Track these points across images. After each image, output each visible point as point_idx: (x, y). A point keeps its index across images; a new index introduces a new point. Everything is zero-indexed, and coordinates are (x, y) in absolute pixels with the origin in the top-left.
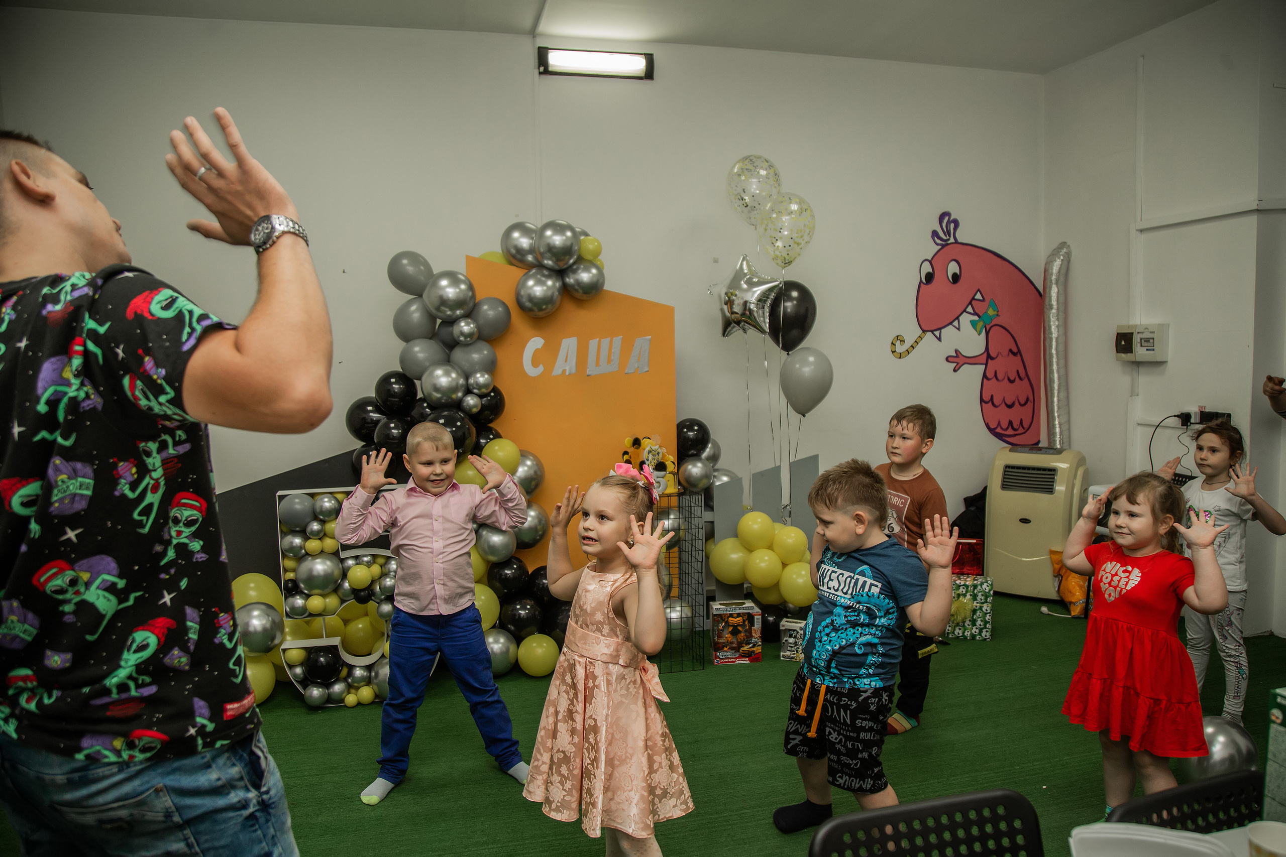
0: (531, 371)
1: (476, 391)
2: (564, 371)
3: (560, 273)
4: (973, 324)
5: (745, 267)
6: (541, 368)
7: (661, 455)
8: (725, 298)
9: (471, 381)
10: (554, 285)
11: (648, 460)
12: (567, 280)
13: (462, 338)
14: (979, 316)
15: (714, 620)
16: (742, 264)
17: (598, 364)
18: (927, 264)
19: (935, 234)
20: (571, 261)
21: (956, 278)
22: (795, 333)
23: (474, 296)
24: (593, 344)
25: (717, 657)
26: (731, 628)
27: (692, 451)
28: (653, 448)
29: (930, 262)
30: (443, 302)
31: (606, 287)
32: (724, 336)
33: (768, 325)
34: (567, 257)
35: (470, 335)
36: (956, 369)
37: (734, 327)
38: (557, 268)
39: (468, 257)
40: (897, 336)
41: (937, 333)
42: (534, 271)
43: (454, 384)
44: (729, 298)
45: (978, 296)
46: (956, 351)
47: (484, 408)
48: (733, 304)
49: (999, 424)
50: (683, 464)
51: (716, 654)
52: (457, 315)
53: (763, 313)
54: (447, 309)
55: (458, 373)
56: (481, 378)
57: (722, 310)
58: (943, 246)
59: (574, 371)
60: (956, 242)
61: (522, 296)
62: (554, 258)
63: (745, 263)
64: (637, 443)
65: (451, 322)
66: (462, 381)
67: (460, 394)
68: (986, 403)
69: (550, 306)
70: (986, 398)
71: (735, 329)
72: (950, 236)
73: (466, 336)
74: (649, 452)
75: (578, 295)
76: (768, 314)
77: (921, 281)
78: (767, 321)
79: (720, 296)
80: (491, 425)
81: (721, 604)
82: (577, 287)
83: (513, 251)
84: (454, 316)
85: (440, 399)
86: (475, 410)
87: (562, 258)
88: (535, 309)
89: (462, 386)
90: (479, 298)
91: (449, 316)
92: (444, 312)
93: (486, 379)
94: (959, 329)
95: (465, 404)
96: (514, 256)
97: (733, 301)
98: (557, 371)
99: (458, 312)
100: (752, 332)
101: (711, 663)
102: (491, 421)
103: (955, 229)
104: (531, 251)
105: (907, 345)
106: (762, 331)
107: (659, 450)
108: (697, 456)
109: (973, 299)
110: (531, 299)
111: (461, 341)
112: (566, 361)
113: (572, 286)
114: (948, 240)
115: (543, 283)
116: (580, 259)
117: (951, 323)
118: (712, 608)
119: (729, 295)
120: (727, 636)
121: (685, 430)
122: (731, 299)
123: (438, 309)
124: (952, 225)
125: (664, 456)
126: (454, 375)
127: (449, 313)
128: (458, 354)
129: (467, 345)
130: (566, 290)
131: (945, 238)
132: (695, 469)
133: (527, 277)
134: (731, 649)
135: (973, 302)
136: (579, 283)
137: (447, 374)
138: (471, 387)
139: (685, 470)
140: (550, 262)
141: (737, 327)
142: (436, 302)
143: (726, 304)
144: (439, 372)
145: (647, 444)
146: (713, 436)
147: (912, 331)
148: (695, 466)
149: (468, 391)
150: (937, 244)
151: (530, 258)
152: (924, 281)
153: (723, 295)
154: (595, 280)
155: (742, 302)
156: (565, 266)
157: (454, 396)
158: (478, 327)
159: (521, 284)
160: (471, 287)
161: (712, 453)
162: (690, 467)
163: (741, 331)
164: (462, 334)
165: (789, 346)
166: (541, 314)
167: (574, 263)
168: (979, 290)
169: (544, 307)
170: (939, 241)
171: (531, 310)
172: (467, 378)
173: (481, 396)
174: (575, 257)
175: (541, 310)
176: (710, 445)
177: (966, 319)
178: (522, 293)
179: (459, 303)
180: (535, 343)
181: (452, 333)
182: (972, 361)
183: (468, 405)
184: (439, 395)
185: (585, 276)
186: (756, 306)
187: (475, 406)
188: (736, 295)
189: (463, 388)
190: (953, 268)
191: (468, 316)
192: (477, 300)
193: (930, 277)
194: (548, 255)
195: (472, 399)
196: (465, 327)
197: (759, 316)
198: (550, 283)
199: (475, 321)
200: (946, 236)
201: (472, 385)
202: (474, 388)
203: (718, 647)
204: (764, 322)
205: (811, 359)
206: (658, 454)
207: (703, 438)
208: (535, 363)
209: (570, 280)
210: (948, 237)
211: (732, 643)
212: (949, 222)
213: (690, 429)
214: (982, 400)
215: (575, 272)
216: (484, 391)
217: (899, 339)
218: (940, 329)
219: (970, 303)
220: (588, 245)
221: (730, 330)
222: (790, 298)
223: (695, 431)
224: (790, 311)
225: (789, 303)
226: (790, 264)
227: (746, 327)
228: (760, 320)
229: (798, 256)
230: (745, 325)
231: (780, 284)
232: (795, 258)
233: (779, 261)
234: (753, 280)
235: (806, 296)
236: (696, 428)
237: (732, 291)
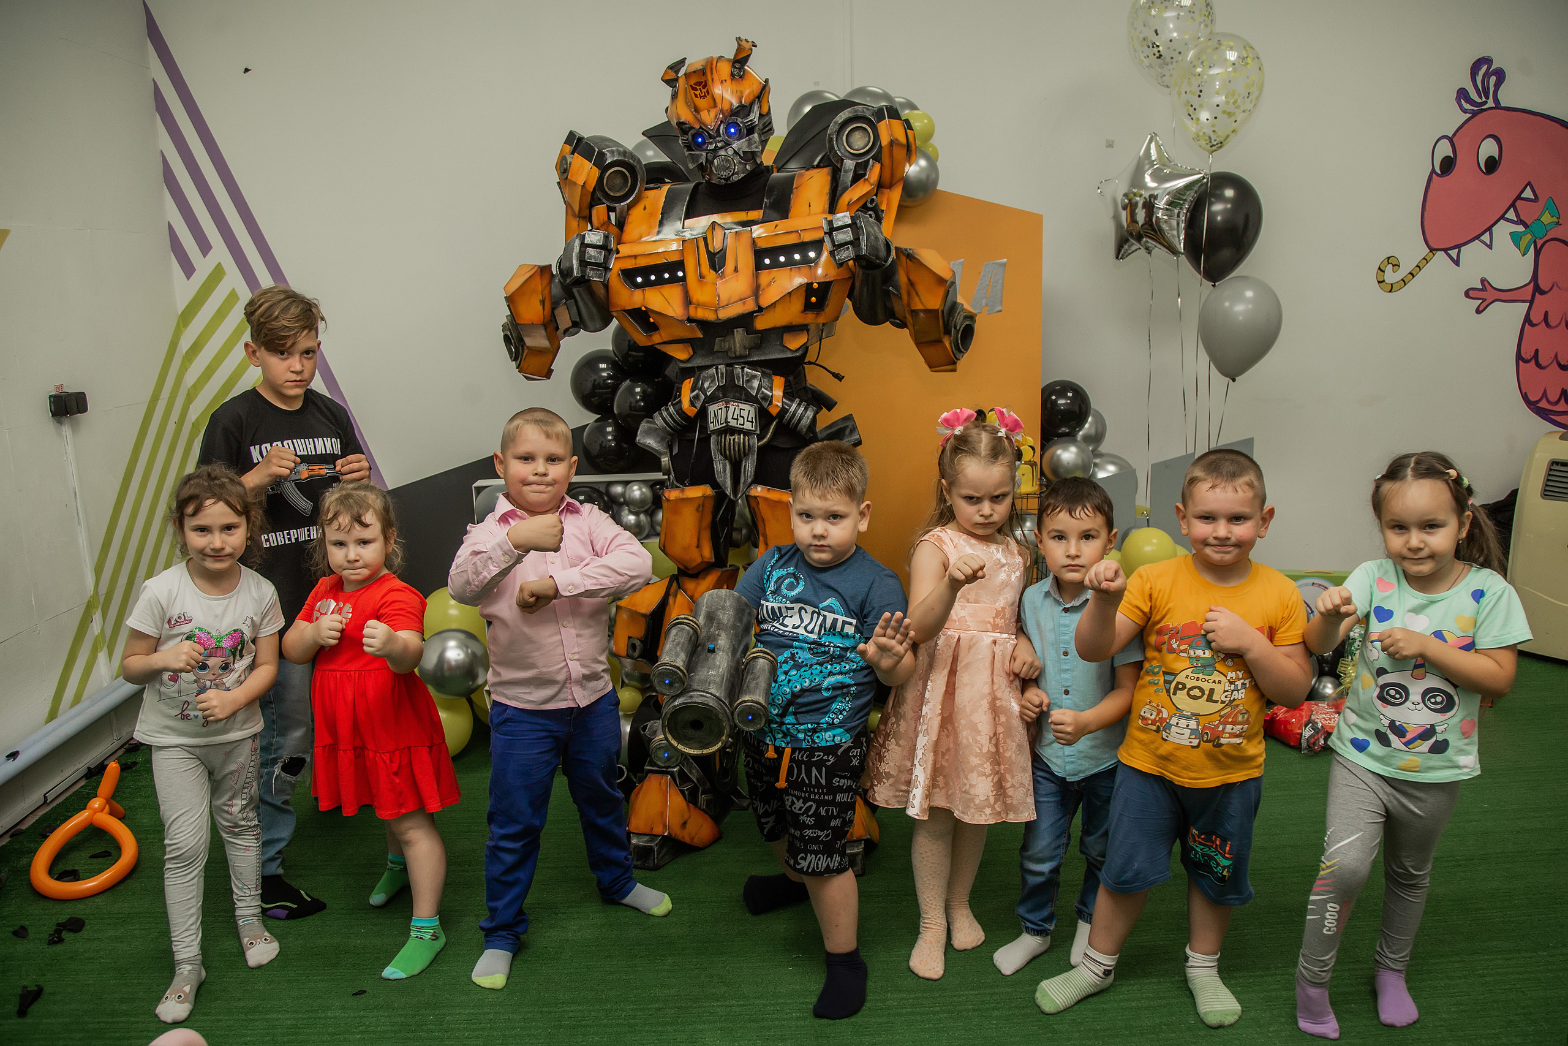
4: (1515, 238)
5: (1153, 151)
8: (1123, 201)
14: (1526, 226)
16: (1148, 148)
18: (1445, 143)
19: (1462, 94)
21: (1492, 165)
22: (1226, 253)
27: (1064, 429)
29: (1451, 140)
31: (940, 186)
32: (1117, 258)
33: (1183, 243)
36: (1480, 309)
37: (1133, 244)
40: (1389, 258)
41: (1454, 253)
44: (1130, 201)
45: (1528, 193)
46: (1483, 281)
48: (1135, 208)
49: (1545, 394)
50: (1049, 448)
53: (1178, 224)
57: (1116, 218)
58: (1474, 114)
60: (1498, 106)
63: (1153, 145)
68: (1526, 361)
70: (1527, 353)
71: (1133, 248)
72: (1487, 98)
76: (1183, 225)
77: (1433, 171)
78: (1182, 237)
79: (1115, 201)
94: (1490, 247)
97: (1135, 204)
100: (1159, 251)
103: (1497, 86)
105: (1403, 272)
106: (1173, 251)
108: (1070, 436)
109: (1519, 197)
114: (1485, 103)
117: (1477, 237)
119: (1130, 194)
121: (1054, 397)
122: (1133, 201)
124: (1493, 79)
131: (1479, 101)
132: (1067, 454)
135: (1519, 203)
139: (1052, 457)
141: (1136, 245)
143: (1125, 208)
146: (1094, 404)
147: (1412, 250)
148: (1065, 449)
150: (1465, 111)
153: (1122, 196)
161: (1092, 431)
162: (1059, 452)
163: (1143, 251)
165: (1215, 273)
168: (1529, 184)
170: (1467, 106)
176: (1090, 419)
177: (1503, 231)
182: (1508, 296)
186: (1166, 211)
188: (1138, 196)
190: (1489, 148)
193: (1448, 165)
197: (1171, 229)
200: (1481, 98)
204: (1178, 237)
205: (1249, 294)
207: (1080, 409)
210: (1484, 99)
212: (1487, 75)
213: (1062, 394)
214: (1519, 357)
217: (1392, 262)
218: (1458, 247)
219: (1513, 205)
221: (1127, 250)
222: (1221, 198)
223: (1069, 398)
224: (1219, 218)
225: (1218, 207)
226: (1221, 147)
227: (1149, 245)
228: (1173, 236)
229: (1232, 135)
230: (1147, 242)
231: (1204, 178)
232: (1228, 137)
233: (1203, 143)
234: (1165, 171)
235: (1246, 195)
236: (1070, 394)
237: (1135, 190)
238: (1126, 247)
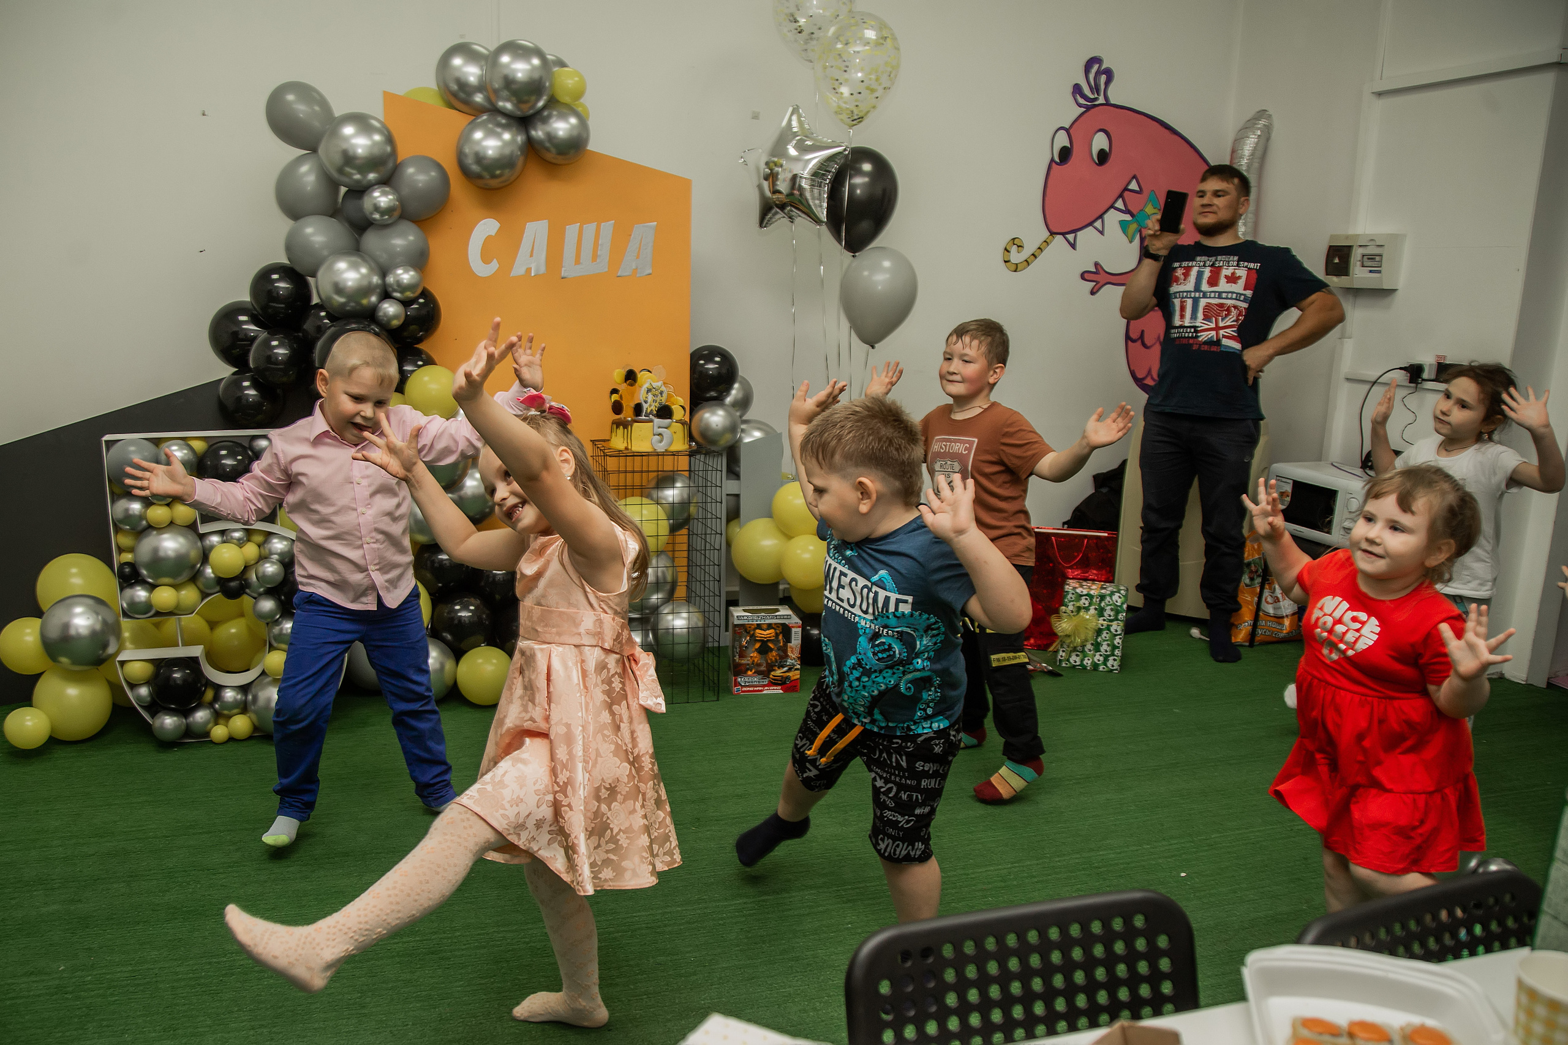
0: (481, 269)
1: (397, 295)
2: (529, 270)
3: (523, 122)
4: (1123, 225)
5: (795, 123)
6: (494, 265)
7: (665, 395)
8: (764, 170)
9: (390, 279)
10: (513, 141)
11: (646, 402)
12: (533, 133)
13: (377, 216)
14: (1132, 215)
15: (734, 632)
16: (790, 120)
17: (578, 261)
18: (1063, 133)
19: (1077, 89)
20: (541, 104)
21: (1103, 157)
22: (865, 225)
23: (394, 153)
24: (572, 231)
25: (737, 684)
26: (758, 645)
27: (713, 394)
28: (655, 385)
29: (1067, 130)
30: (349, 159)
31: (591, 147)
32: (761, 226)
33: (825, 213)
34: (533, 98)
35: (389, 211)
36: (1094, 291)
37: (776, 213)
38: (519, 113)
39: (385, 93)
40: (1014, 239)
41: (1070, 237)
42: (485, 117)
43: (365, 283)
44: (771, 170)
45: (1134, 186)
46: (1097, 264)
47: (408, 321)
48: (777, 179)
49: (1149, 372)
50: (698, 411)
51: (735, 680)
52: (370, 181)
53: (820, 194)
54: (353, 171)
55: (371, 269)
56: (405, 276)
57: (760, 187)
58: (1088, 108)
59: (543, 270)
60: (1108, 104)
61: (466, 155)
62: (514, 99)
63: (794, 118)
64: (631, 377)
65: (359, 191)
66: (376, 279)
67: (374, 299)
68: (1134, 341)
69: (507, 171)
70: (1134, 335)
71: (777, 217)
72: (1098, 94)
73: (383, 212)
74: (649, 391)
75: (550, 156)
76: (826, 196)
77: (1052, 160)
78: (825, 205)
79: (758, 169)
80: (420, 346)
81: (745, 611)
82: (548, 145)
83: (455, 87)
84: (365, 182)
85: (344, 305)
86: (395, 323)
87: (526, 98)
88: (486, 175)
89: (377, 286)
90: (402, 155)
91: (358, 181)
92: (349, 175)
93: (412, 276)
94: (1102, 233)
95: (381, 314)
96: (454, 95)
97: (777, 174)
98: (518, 270)
99: (372, 176)
100: (802, 221)
101: (729, 691)
102: (420, 340)
103: (1107, 83)
104: (481, 87)
105: (1026, 253)
106: (817, 221)
107: (663, 388)
108: (719, 400)
109: (1126, 189)
110: (479, 159)
111: (375, 220)
112: (531, 256)
113: (540, 142)
114: (1096, 99)
115: (498, 136)
116: (553, 102)
117: (1091, 224)
118: (733, 616)
119: (772, 165)
120: (753, 655)
121: (703, 361)
122: (774, 171)
123: (340, 171)
124: (1103, 78)
125: (669, 396)
126: (364, 271)
127: (357, 177)
128: (371, 240)
129: (384, 226)
130: (531, 148)
131: (1092, 96)
132: (715, 418)
133: (473, 126)
134: (758, 673)
135: (1126, 194)
136: (551, 137)
137: (354, 266)
138: (390, 289)
139: (701, 420)
140: (509, 106)
141: (781, 214)
142: (338, 159)
143: (766, 179)
144: (342, 265)
145: (645, 380)
146: (741, 372)
147: (1034, 232)
148: (714, 413)
149: (386, 295)
150: (1080, 105)
151: (479, 98)
152: (1057, 159)
153: (762, 166)
154: (575, 133)
155: (790, 176)
156: (531, 112)
157: (365, 302)
158: (400, 199)
159: (465, 137)
160: (390, 140)
161: (740, 396)
162: (707, 415)
163: (786, 220)
164: (377, 208)
165: (855, 244)
166: (494, 183)
167: (544, 107)
168: (1134, 177)
169: (498, 172)
170: (1082, 101)
171: (479, 177)
172: (384, 273)
173: (406, 303)
174: (545, 98)
175: (494, 176)
176: (736, 386)
177: (1113, 218)
178: (467, 150)
179: (374, 162)
180: (487, 227)
181: (361, 209)
182: (1116, 279)
183: (385, 315)
184: (342, 300)
185: (562, 127)
186: (809, 182)
187: (395, 317)
188: (781, 166)
189: (378, 290)
190: (1100, 142)
191: (386, 181)
192: (399, 160)
193: (1065, 154)
194: (505, 93)
195: (391, 306)
196: (382, 198)
197: (813, 198)
198: (507, 136)
199: (396, 190)
200: (1093, 93)
201: (391, 285)
202: (396, 291)
203: (739, 670)
204: (821, 206)
205: (887, 264)
206: (661, 393)
207: (727, 375)
208: (486, 258)
209: (538, 133)
210: (1096, 96)
211: (759, 665)
212: (1098, 73)
213: (709, 359)
214: (1128, 338)
215: (545, 120)
216: (409, 294)
217: (1016, 243)
218: (1074, 231)
219: (1121, 196)
220: (565, 81)
221: (771, 218)
222: (860, 172)
223: (716, 363)
224: (858, 192)
225: (858, 180)
226: (860, 122)
227: (793, 214)
228: (815, 205)
229: (872, 110)
230: (792, 211)
231: (845, 150)
232: (868, 112)
233: (844, 117)
234: (807, 143)
235: (883, 170)
236: (717, 359)
237: (776, 159)
238: (770, 215)
